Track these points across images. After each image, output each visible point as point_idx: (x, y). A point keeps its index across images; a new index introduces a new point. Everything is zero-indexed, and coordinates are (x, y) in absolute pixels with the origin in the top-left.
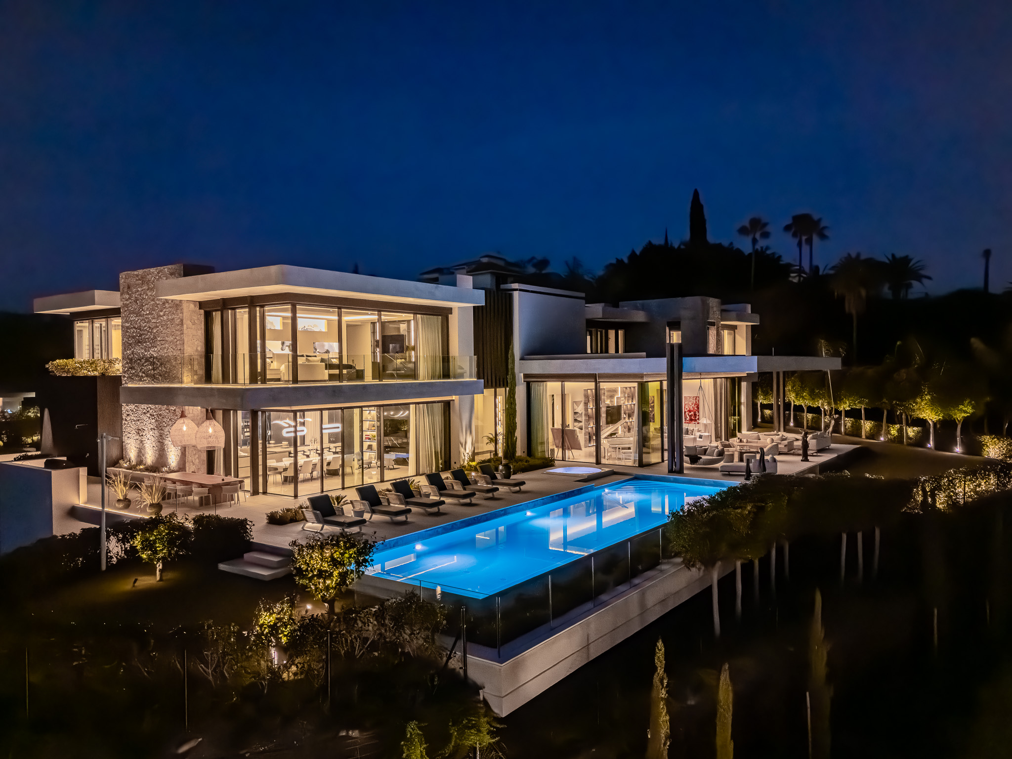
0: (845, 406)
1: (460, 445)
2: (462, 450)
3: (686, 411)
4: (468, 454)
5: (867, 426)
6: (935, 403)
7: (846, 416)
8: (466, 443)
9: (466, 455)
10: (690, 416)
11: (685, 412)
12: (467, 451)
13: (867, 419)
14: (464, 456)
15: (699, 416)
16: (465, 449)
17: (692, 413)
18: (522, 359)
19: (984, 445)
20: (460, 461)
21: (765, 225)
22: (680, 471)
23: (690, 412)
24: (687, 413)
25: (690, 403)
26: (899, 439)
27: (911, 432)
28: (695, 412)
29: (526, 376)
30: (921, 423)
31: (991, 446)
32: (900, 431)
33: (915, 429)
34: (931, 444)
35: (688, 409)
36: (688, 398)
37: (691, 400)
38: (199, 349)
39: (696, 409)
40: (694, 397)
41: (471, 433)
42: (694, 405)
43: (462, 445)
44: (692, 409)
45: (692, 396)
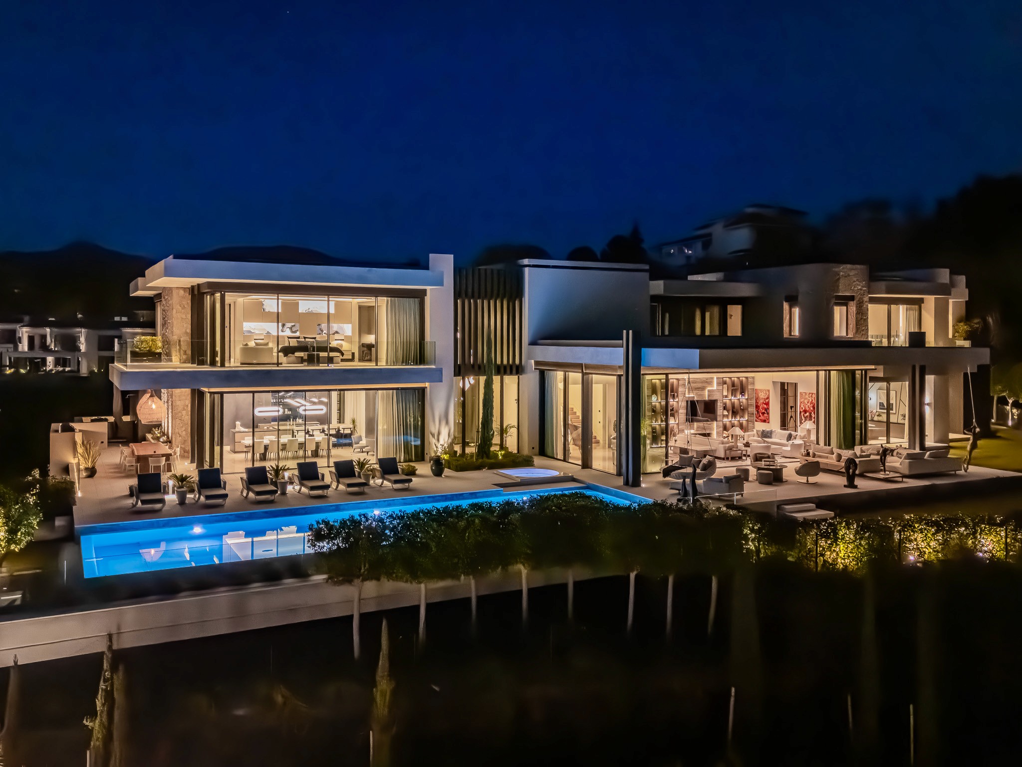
1: (431, 436)
2: (433, 441)
3: (802, 410)
4: (442, 445)
8: (439, 434)
9: (440, 446)
11: (800, 412)
12: (442, 442)
14: (436, 447)
16: (438, 440)
17: (808, 414)
18: (533, 343)
20: (432, 452)
23: (806, 413)
24: (802, 414)
25: (806, 402)
28: (810, 413)
29: (537, 363)
35: (804, 409)
36: (804, 394)
37: (807, 397)
39: (812, 409)
40: (809, 393)
41: (447, 422)
42: (809, 404)
43: (433, 436)
44: (808, 409)
45: (808, 392)
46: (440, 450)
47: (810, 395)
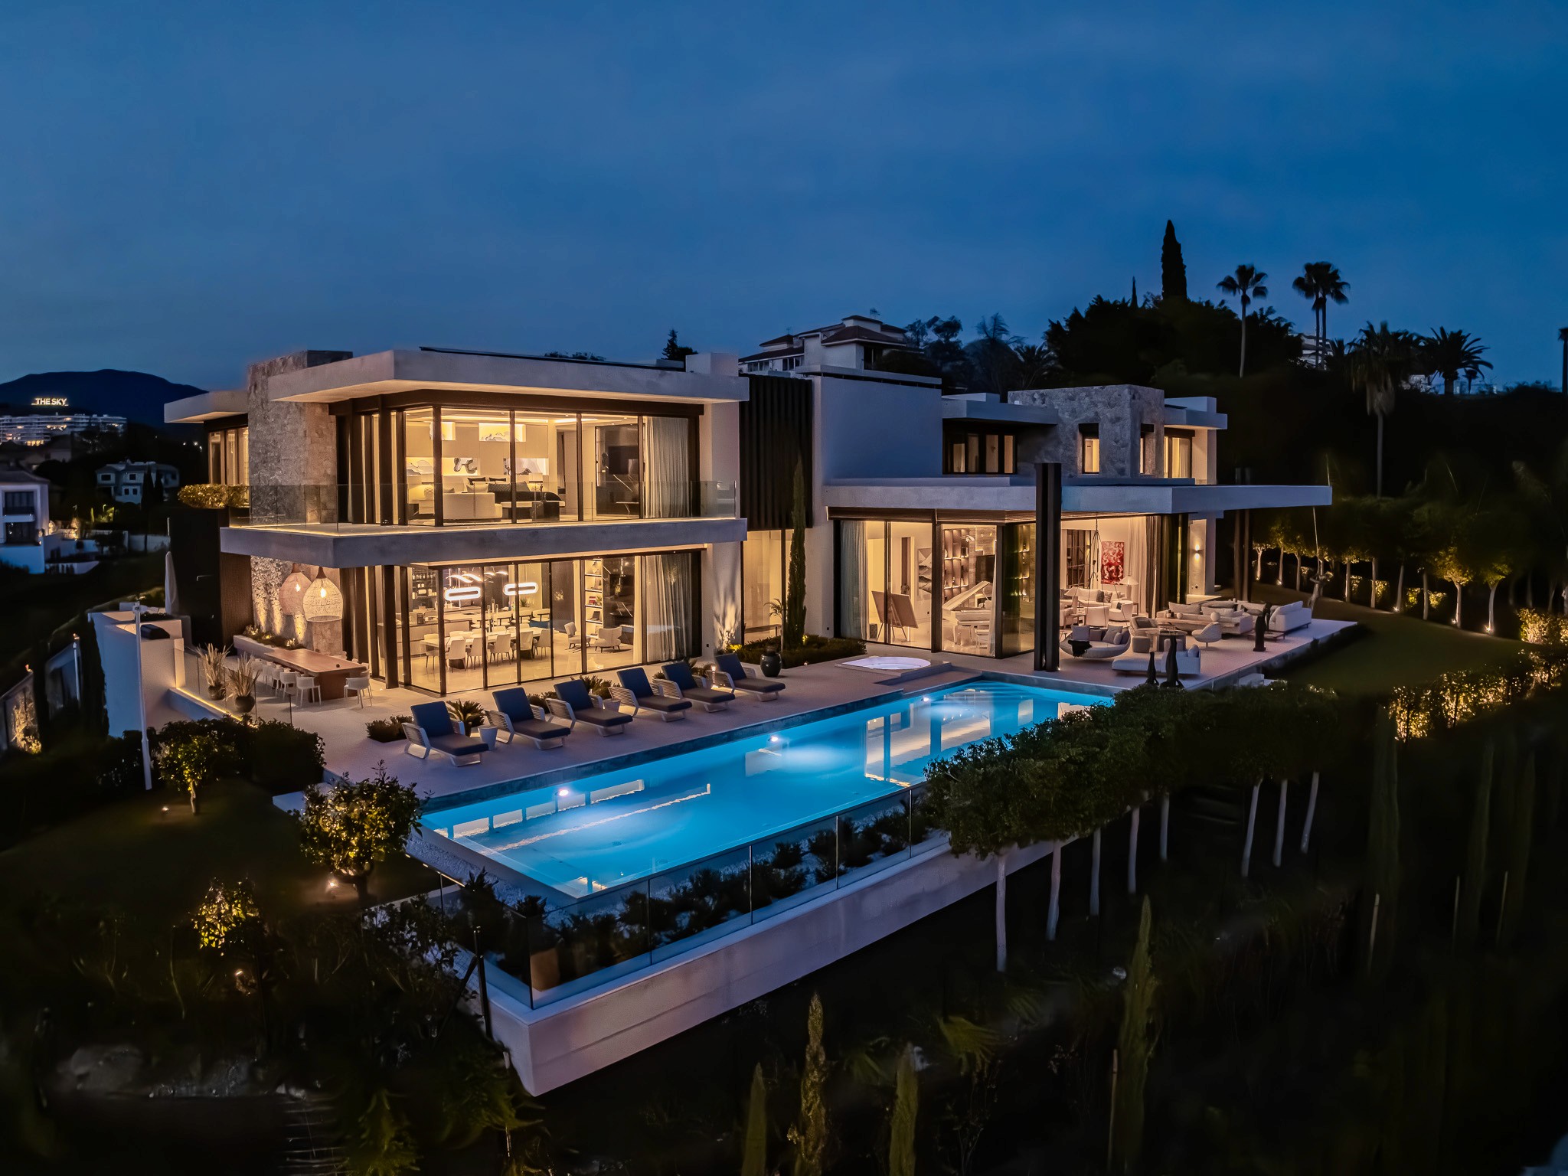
0: (1351, 559)
1: (715, 620)
2: (718, 626)
3: (1104, 564)
4: (728, 632)
5: (1379, 587)
6: (1466, 559)
7: (1352, 573)
8: (724, 615)
9: (726, 634)
10: (1111, 572)
11: (1103, 566)
12: (728, 627)
13: (1379, 578)
14: (722, 635)
15: (1122, 572)
16: (724, 625)
17: (1113, 568)
18: (827, 482)
19: (1521, 622)
20: (714, 644)
21: (1261, 277)
22: (1052, 668)
23: (1110, 567)
24: (1105, 568)
25: (1111, 553)
26: (1416, 611)
27: (1434, 599)
28: (1117, 567)
29: (831, 510)
30: (1448, 587)
31: (1530, 625)
32: (1420, 597)
33: (1439, 595)
34: (1456, 620)
35: (1108, 561)
36: (1108, 544)
37: (1112, 547)
38: (329, 472)
39: (1119, 561)
40: (1116, 543)
41: (734, 599)
42: (1115, 556)
43: (718, 618)
44: (1113, 562)
45: (1114, 541)
46: (726, 639)
47: (1117, 545)
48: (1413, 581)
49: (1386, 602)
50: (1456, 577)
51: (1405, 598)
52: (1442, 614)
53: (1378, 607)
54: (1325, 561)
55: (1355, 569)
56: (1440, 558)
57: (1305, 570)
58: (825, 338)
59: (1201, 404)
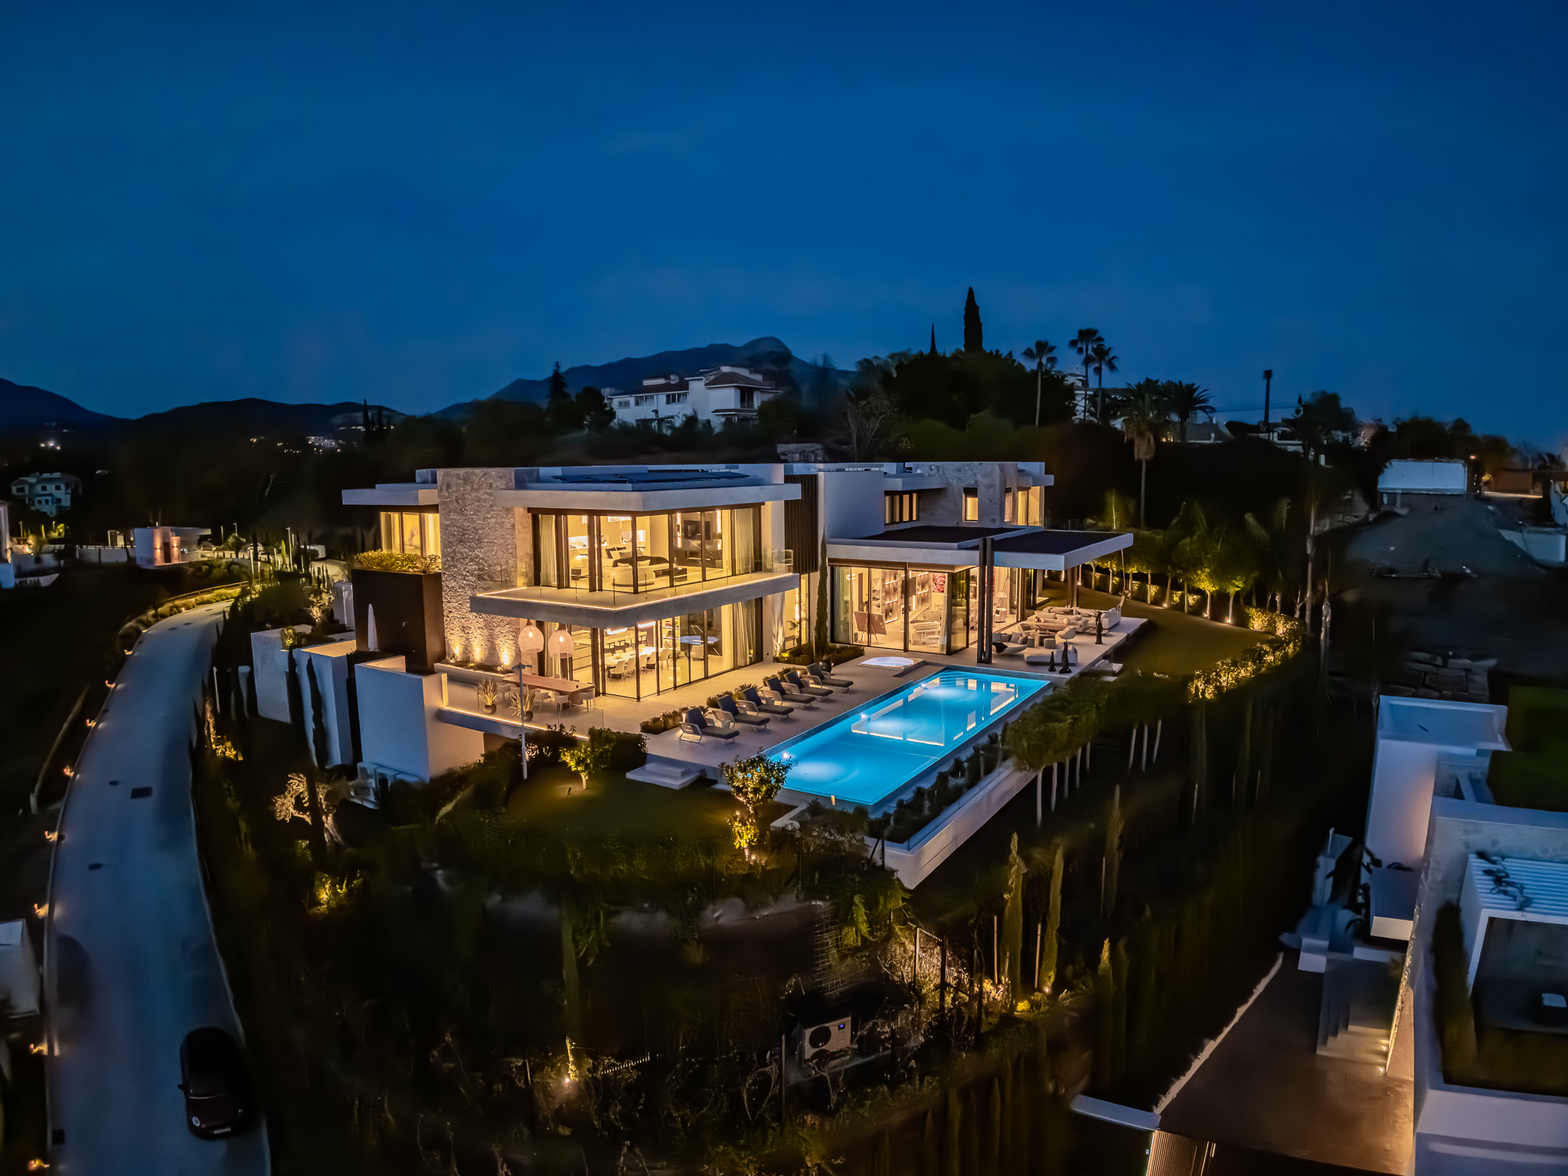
0: (1133, 570)
2: (775, 641)
4: (780, 644)
5: (1152, 590)
6: (1215, 577)
7: (1134, 579)
8: (776, 634)
13: (1153, 583)
14: (777, 646)
16: (778, 641)
18: (827, 542)
19: (1250, 617)
21: (1052, 349)
22: (988, 662)
26: (1180, 607)
27: (1191, 599)
29: (829, 560)
30: (1201, 592)
31: (1256, 619)
32: (1182, 598)
33: (1195, 597)
34: (1207, 615)
43: (772, 635)
46: (778, 650)
48: (1177, 587)
49: (1157, 601)
50: (1208, 587)
51: (1171, 598)
52: (1197, 610)
53: (1153, 603)
54: (1113, 570)
55: (1136, 577)
56: (1197, 575)
57: (1098, 575)
58: (708, 381)
59: (1036, 467)
